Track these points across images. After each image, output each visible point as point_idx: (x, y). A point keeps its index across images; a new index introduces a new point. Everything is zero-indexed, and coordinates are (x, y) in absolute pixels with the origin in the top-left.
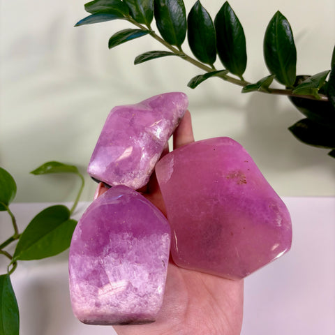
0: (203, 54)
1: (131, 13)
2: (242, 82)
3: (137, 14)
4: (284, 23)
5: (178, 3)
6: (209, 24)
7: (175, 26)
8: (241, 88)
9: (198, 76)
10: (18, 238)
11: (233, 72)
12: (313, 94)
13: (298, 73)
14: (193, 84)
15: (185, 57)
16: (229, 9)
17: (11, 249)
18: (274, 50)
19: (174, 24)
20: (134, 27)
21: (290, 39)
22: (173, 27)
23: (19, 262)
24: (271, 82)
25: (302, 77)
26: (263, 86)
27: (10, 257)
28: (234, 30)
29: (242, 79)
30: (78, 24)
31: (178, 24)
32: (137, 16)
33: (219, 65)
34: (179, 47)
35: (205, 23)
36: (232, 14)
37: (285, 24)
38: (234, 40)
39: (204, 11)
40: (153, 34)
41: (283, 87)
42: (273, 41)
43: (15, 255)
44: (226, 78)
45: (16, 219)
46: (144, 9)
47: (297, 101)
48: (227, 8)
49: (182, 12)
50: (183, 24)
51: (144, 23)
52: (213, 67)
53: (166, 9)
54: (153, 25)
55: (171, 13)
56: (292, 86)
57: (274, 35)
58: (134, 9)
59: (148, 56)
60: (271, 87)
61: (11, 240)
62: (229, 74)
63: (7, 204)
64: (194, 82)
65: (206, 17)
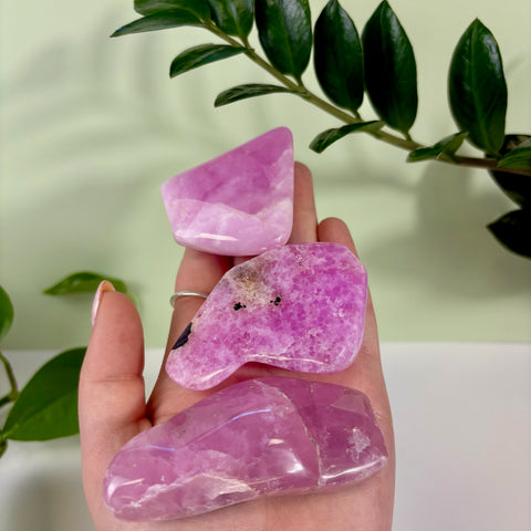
0: (341, 91)
1: (214, 17)
2: (407, 144)
3: (226, 18)
4: (487, 41)
7: (290, 41)
8: (406, 153)
9: (330, 131)
10: (14, 399)
11: (393, 125)
13: (510, 129)
14: (320, 144)
15: (309, 96)
16: (389, 14)
18: (467, 88)
19: (290, 37)
20: (217, 40)
21: (497, 68)
22: (287, 42)
24: (460, 143)
25: (515, 138)
26: (445, 151)
28: (397, 51)
29: (409, 138)
30: (118, 33)
31: (297, 37)
32: (225, 21)
33: (367, 111)
34: (298, 78)
35: (345, 37)
36: (394, 23)
37: (489, 41)
38: (397, 68)
39: (343, 15)
40: (250, 53)
41: (479, 154)
42: (467, 72)
44: (379, 135)
46: (238, 9)
47: (504, 179)
48: (385, 13)
49: (303, 14)
50: (305, 38)
51: (235, 34)
52: (358, 116)
53: (278, 11)
54: (253, 38)
55: (285, 17)
56: (496, 153)
57: (467, 61)
58: (219, 9)
59: (241, 93)
60: (459, 153)
62: (386, 129)
64: (320, 141)
65: (348, 27)
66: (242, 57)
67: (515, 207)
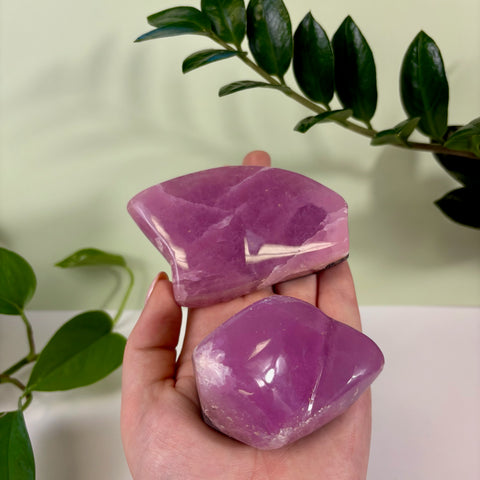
0: (314, 88)
1: (214, 28)
2: (369, 132)
3: (223, 29)
4: (431, 48)
5: (281, 15)
6: (325, 45)
7: (275, 48)
8: (369, 140)
9: (309, 118)
10: (34, 359)
11: (356, 116)
12: (472, 150)
13: (452, 121)
15: (289, 92)
16: (352, 27)
17: (24, 375)
18: (416, 85)
19: (274, 44)
20: (217, 46)
21: (440, 69)
22: (272, 49)
23: (35, 394)
24: (412, 131)
25: (454, 128)
26: (396, 137)
27: (22, 387)
28: (359, 56)
29: (370, 127)
30: (139, 40)
31: (279, 44)
32: (222, 32)
33: (335, 104)
34: (281, 78)
35: (318, 44)
36: (356, 34)
38: (360, 69)
39: (316, 27)
40: (242, 55)
42: (415, 74)
43: (29, 385)
44: (346, 125)
45: (33, 329)
46: (233, 23)
47: (448, 161)
48: (349, 26)
49: (285, 26)
50: (287, 44)
51: (231, 41)
52: (329, 108)
53: (263, 24)
54: (245, 45)
55: (270, 29)
56: (441, 138)
57: (415, 65)
58: (218, 23)
60: (410, 139)
61: (24, 362)
62: (351, 119)
63: (21, 307)
64: (303, 125)
65: (320, 36)
66: (235, 59)
67: (458, 185)
